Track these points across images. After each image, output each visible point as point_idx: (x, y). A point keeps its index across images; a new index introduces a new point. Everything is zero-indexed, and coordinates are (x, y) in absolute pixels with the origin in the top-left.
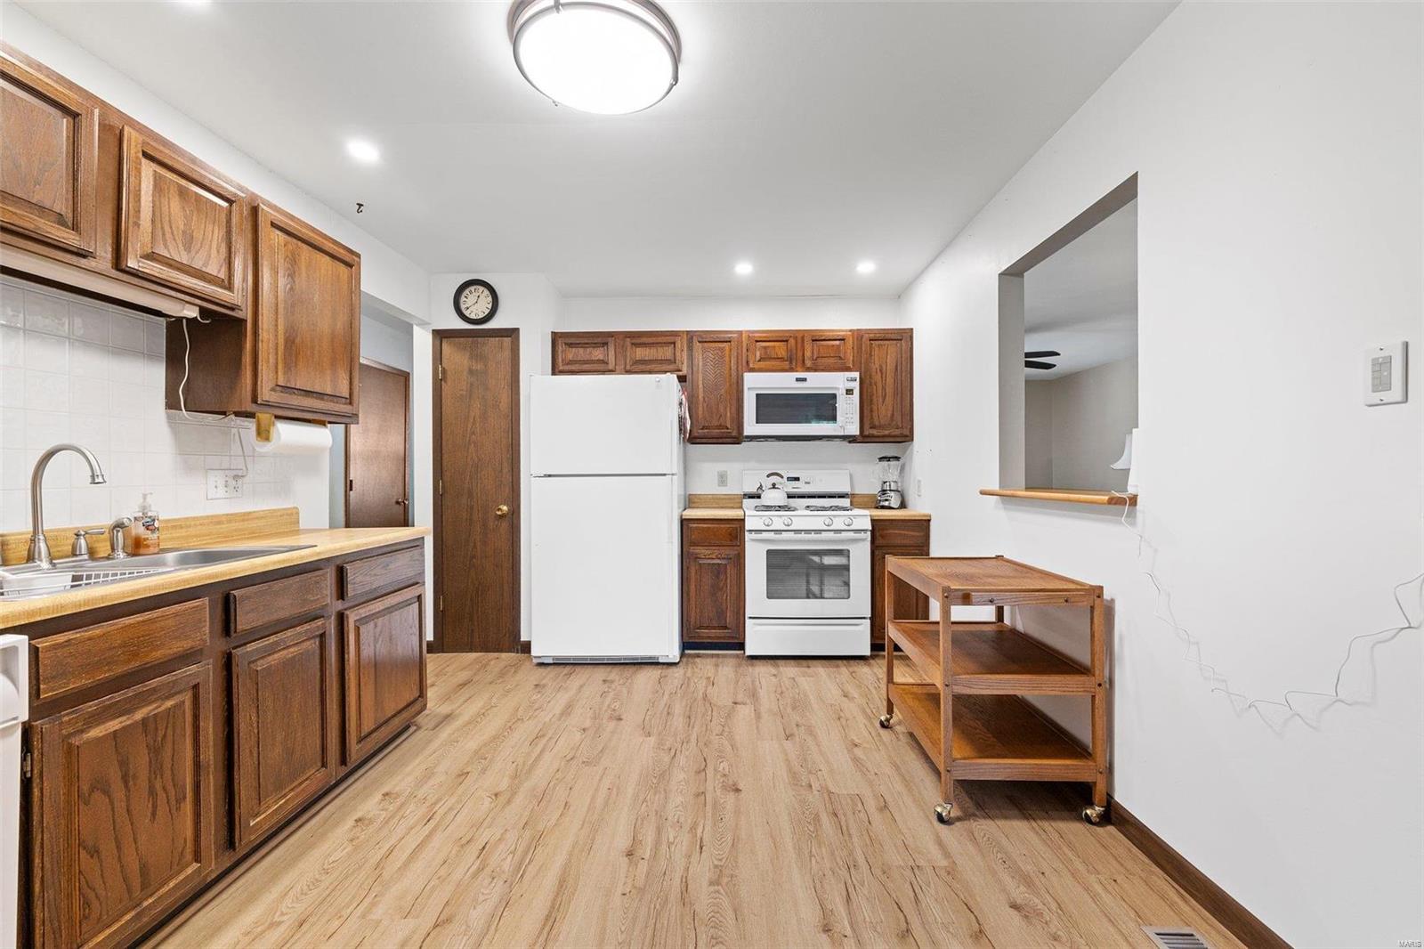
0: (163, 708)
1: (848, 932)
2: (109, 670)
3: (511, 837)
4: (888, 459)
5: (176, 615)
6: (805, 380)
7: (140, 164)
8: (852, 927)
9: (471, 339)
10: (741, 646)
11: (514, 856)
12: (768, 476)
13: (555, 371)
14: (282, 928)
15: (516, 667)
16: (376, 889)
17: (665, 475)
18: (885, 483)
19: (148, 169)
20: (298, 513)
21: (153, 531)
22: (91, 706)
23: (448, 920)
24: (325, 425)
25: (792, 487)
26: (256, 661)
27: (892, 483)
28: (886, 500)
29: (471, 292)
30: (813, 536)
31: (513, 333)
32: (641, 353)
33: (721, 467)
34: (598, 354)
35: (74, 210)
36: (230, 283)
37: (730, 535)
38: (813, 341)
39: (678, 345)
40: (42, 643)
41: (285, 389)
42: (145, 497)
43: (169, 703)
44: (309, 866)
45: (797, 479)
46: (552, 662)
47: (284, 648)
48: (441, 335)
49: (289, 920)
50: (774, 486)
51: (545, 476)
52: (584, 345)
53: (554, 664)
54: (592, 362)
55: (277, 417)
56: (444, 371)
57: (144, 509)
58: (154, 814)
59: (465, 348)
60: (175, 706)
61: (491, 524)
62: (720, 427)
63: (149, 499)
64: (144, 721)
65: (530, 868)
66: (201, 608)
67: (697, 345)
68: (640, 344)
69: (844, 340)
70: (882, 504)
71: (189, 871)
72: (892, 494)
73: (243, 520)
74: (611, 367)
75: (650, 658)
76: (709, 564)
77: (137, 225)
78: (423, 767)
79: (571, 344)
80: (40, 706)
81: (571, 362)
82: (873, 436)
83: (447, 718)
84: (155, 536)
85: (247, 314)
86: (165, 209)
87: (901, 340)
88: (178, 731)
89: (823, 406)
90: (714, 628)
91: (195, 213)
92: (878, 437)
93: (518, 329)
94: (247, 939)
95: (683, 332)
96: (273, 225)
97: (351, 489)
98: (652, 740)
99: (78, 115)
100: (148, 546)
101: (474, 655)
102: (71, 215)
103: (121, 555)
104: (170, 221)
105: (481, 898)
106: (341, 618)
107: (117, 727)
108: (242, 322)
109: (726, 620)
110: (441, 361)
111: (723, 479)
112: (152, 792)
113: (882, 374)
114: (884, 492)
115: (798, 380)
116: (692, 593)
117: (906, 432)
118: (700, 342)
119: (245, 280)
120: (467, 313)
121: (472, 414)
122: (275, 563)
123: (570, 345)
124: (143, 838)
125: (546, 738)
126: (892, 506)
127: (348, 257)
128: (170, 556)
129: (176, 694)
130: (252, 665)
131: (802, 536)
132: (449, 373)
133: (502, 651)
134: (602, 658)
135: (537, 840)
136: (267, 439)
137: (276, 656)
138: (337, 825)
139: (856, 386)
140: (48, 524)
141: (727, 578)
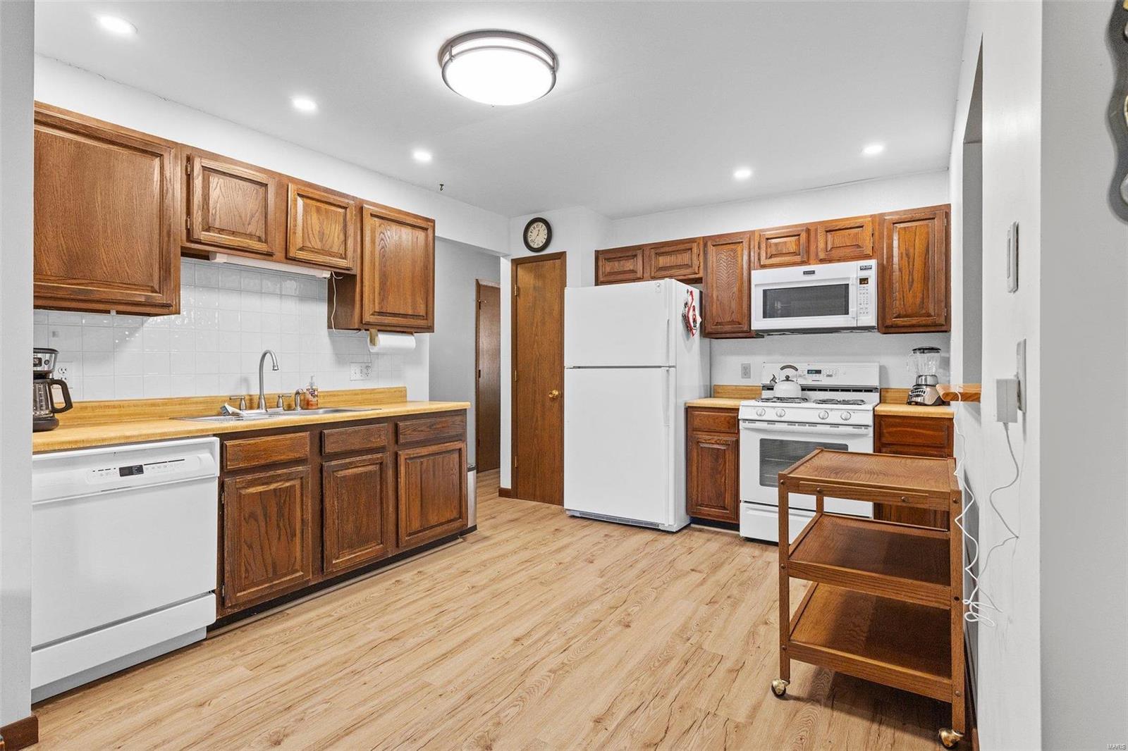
0: (284, 486)
2: (258, 461)
4: (923, 350)
5: (291, 439)
6: (813, 272)
7: (296, 201)
8: (617, 726)
9: (535, 264)
10: (736, 527)
12: (782, 369)
13: (598, 282)
14: (331, 618)
15: (554, 515)
16: (380, 614)
17: (660, 367)
18: (920, 376)
19: (300, 201)
20: (406, 391)
21: (314, 397)
22: (249, 477)
23: (397, 639)
24: (412, 334)
25: (810, 381)
26: (338, 471)
27: (929, 378)
28: (918, 396)
29: (534, 228)
30: (807, 428)
31: (561, 256)
32: (663, 261)
33: (745, 360)
34: (629, 265)
35: (266, 233)
36: (345, 255)
37: (729, 423)
38: (827, 232)
39: (695, 250)
40: (228, 443)
41: (381, 313)
42: (312, 377)
43: (288, 484)
44: (360, 597)
45: (819, 372)
46: (580, 516)
47: (355, 467)
48: (517, 263)
49: (336, 616)
50: (787, 379)
51: (574, 367)
52: (619, 259)
53: (581, 517)
54: (625, 272)
55: (379, 331)
56: (518, 289)
57: (311, 384)
58: (279, 538)
59: (531, 271)
60: (291, 486)
61: (548, 403)
62: (732, 322)
63: (314, 378)
64: (275, 490)
66: (304, 438)
67: (711, 249)
68: (663, 253)
69: (862, 227)
70: (914, 399)
71: (298, 574)
72: (928, 389)
73: (371, 394)
74: (639, 274)
75: (652, 524)
76: (709, 448)
77: (295, 233)
78: (449, 562)
79: (610, 259)
80: (225, 472)
81: (610, 274)
82: (898, 327)
83: (486, 538)
84: (315, 399)
85: (356, 271)
86: (309, 222)
87: (934, 218)
88: (292, 499)
89: (835, 298)
90: (714, 507)
91: (325, 220)
92: (904, 326)
93: (565, 252)
94: (317, 618)
95: (700, 238)
96: (372, 215)
97: (479, 377)
98: (600, 580)
99: (267, 185)
100: (312, 405)
101: (534, 503)
102: (264, 236)
103: (299, 408)
104: (312, 228)
106: (396, 455)
107: (262, 490)
108: (355, 276)
109: (725, 501)
110: (517, 282)
111: (746, 371)
112: (278, 526)
113: (909, 258)
114: (918, 386)
115: (805, 273)
116: (695, 473)
117: (942, 321)
118: (714, 246)
119: (355, 251)
120: (532, 244)
121: (536, 320)
122: (348, 417)
123: (608, 260)
124: (274, 549)
125: (531, 563)
126: (926, 402)
127: (423, 224)
128: (321, 411)
129: (292, 479)
130: (335, 473)
131: (796, 428)
132: (522, 290)
133: (553, 504)
134: (615, 518)
136: (374, 344)
137: (350, 471)
138: (387, 580)
139: (872, 275)
140: (266, 391)
141: (725, 463)
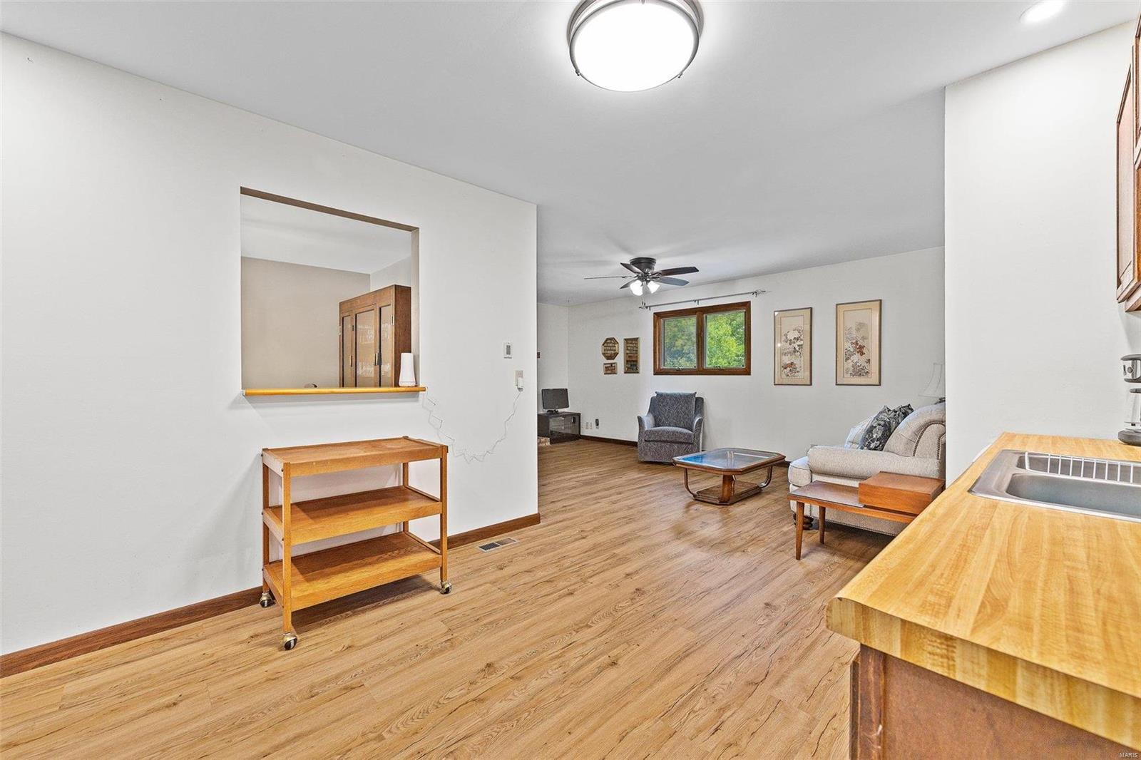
1: (566, 590)
3: (690, 728)
11: (693, 707)
65: (685, 691)
105: (725, 687)
135: (667, 713)
